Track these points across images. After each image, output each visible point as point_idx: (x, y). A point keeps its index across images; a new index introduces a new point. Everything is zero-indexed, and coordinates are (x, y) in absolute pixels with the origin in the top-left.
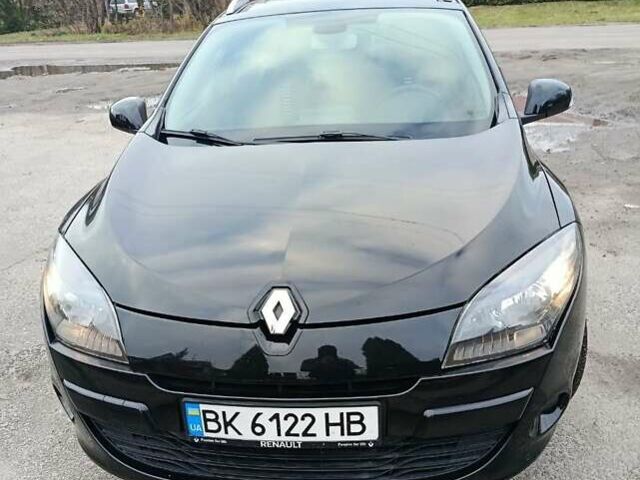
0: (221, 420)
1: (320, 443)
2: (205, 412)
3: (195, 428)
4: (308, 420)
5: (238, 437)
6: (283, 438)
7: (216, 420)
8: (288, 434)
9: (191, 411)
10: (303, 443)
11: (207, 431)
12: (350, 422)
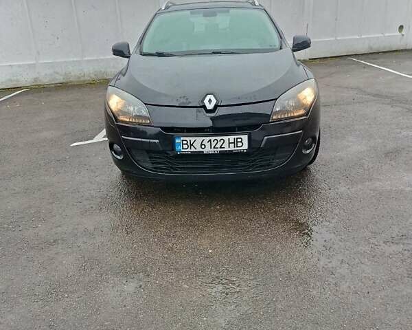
0: (189, 144)
1: (226, 151)
2: (183, 140)
3: (178, 148)
4: (222, 141)
5: (195, 150)
6: (212, 149)
7: (187, 144)
8: (214, 148)
9: (177, 141)
10: (220, 151)
11: (183, 149)
12: (237, 142)
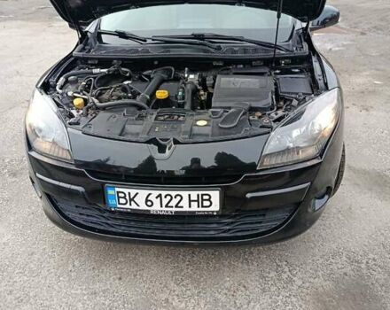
0: (127, 197)
2: (118, 192)
3: (112, 202)
7: (124, 197)
8: (167, 206)
9: (110, 192)
10: (176, 212)
11: (119, 204)
12: (203, 200)
